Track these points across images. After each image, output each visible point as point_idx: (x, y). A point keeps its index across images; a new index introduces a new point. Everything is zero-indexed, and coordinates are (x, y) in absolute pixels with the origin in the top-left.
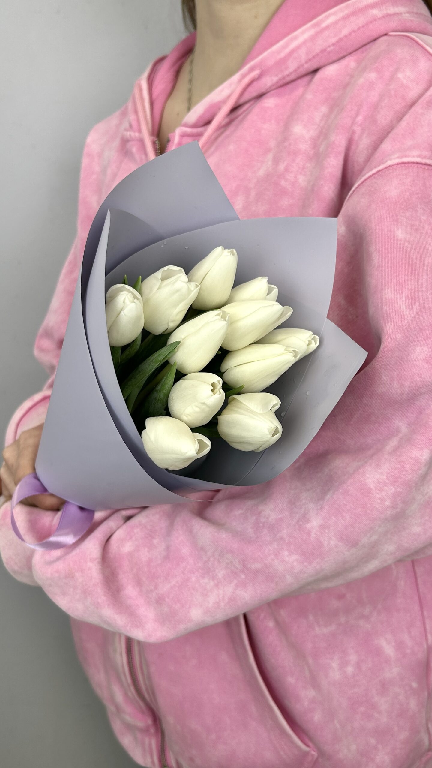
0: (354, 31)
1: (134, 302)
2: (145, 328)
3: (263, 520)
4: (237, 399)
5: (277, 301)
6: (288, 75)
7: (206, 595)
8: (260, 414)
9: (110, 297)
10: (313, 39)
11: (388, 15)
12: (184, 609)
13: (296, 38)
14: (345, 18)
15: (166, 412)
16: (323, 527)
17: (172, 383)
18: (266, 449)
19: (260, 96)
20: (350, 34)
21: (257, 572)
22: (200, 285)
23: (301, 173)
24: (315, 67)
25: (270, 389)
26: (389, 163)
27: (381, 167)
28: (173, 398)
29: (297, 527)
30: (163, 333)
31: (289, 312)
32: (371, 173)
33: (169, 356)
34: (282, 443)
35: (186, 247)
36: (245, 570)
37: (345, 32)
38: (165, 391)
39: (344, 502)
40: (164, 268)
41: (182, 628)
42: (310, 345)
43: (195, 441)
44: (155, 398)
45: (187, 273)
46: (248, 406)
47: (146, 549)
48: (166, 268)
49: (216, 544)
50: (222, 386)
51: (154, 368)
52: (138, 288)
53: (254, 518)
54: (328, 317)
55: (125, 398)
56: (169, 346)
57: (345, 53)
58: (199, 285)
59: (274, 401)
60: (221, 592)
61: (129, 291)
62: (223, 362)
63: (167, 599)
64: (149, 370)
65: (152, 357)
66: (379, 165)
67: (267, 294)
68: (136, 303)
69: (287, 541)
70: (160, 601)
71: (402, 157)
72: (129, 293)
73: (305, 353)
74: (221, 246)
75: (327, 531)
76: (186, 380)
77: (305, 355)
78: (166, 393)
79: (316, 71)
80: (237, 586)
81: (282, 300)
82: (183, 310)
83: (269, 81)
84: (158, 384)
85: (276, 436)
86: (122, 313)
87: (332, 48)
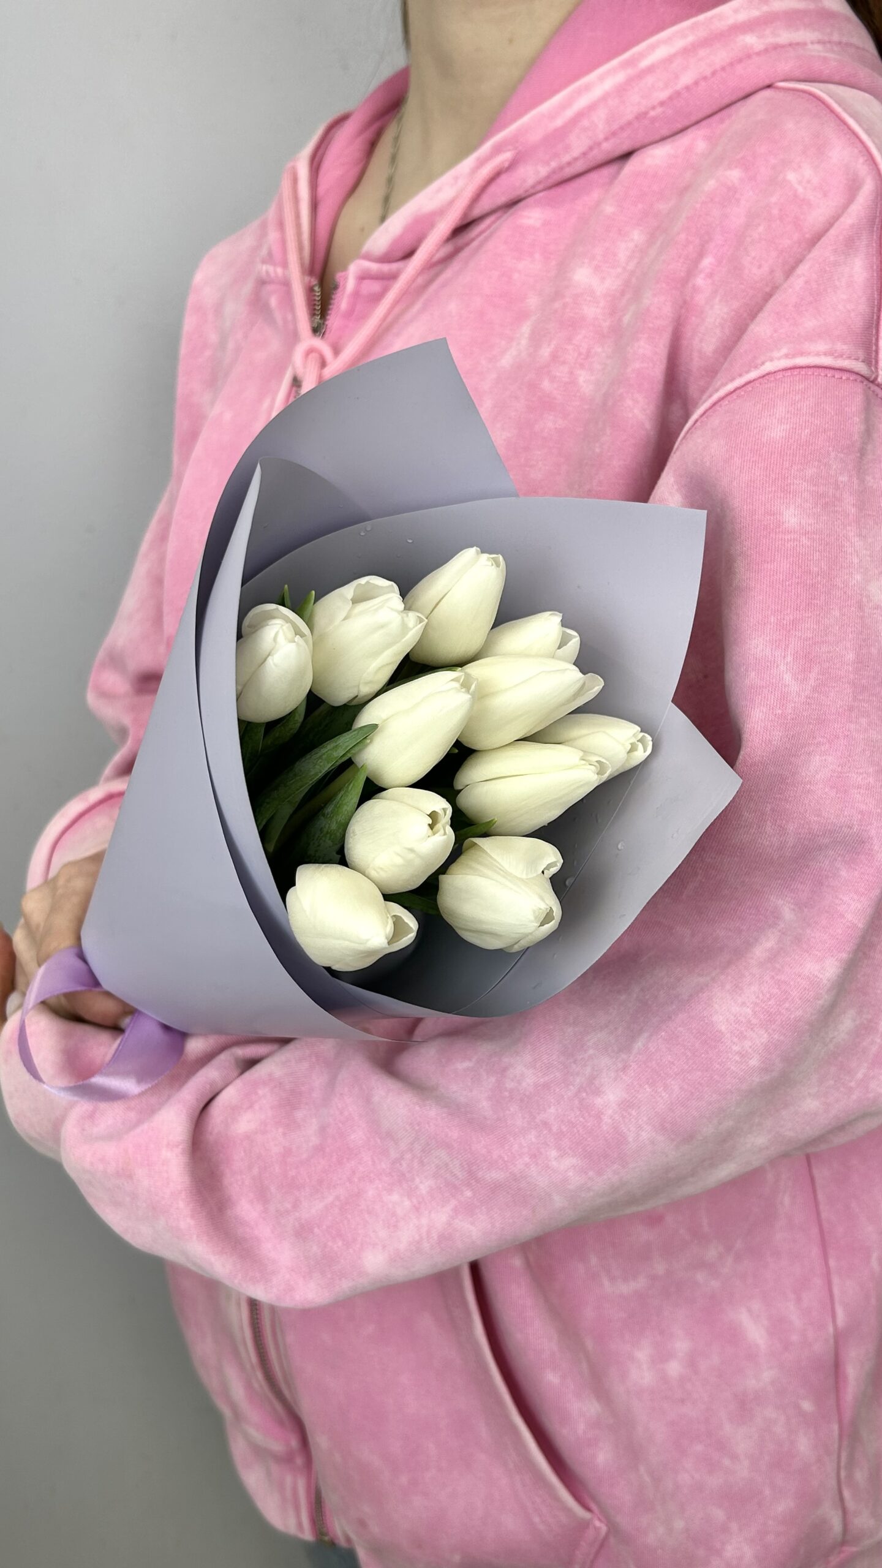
0: (705, 78)
1: (295, 642)
2: (313, 691)
3: (509, 1085)
4: (479, 846)
5: (576, 664)
6: (569, 164)
7: (395, 1226)
8: (521, 880)
9: (250, 626)
10: (621, 91)
11: (776, 47)
12: (351, 1251)
13: (587, 88)
14: (688, 51)
15: (339, 856)
16: (626, 1105)
17: (355, 803)
18: (528, 948)
19: (513, 204)
20: (696, 83)
21: (495, 1188)
22: (427, 618)
23: (582, 366)
24: (625, 147)
25: (545, 833)
26: (769, 367)
27: (753, 375)
28: (353, 832)
29: (576, 1102)
30: (349, 702)
31: (597, 684)
32: (730, 387)
33: (353, 751)
34: (560, 939)
35: (409, 539)
36: (471, 1182)
37: (686, 79)
38: (341, 818)
39: (669, 1058)
40: (359, 579)
41: (345, 1286)
42: (633, 751)
43: (388, 918)
44: (322, 828)
45: (403, 594)
46: (498, 863)
47: (281, 1130)
48: (363, 581)
49: (417, 1128)
50: (451, 819)
51: (324, 771)
52: (307, 613)
53: (493, 1079)
54: (672, 701)
55: (261, 827)
56: (355, 732)
57: (687, 123)
58: (425, 619)
59: (550, 857)
60: (424, 1221)
61: (287, 620)
62: (461, 769)
63: (316, 1230)
64: (312, 773)
65: (322, 750)
66: (747, 372)
67: (557, 647)
68: (298, 644)
69: (555, 1129)
70: (303, 1232)
71: (794, 356)
72: (287, 622)
73: (622, 766)
74: (475, 548)
75: (634, 1113)
76: (384, 800)
77: (622, 770)
78: (343, 821)
79: (627, 156)
80: (456, 1210)
81: (584, 663)
82: (390, 664)
83: (530, 174)
84: (329, 801)
85: (547, 926)
86: (270, 660)
87: (659, 110)
